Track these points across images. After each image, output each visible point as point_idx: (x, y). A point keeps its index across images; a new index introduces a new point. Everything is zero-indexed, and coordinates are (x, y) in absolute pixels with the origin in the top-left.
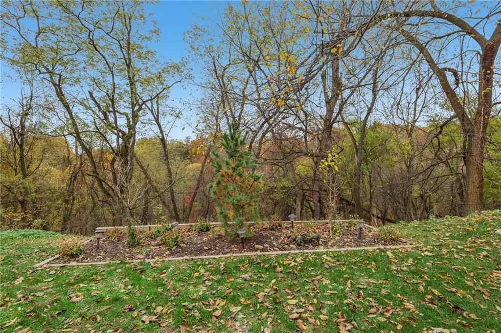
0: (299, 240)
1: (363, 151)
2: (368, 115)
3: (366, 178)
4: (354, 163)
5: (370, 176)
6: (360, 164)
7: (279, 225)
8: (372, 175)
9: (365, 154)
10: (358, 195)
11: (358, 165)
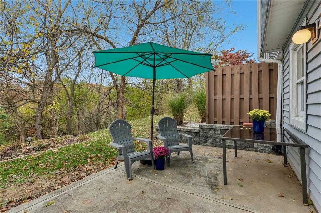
0: (37, 148)
1: (73, 99)
2: (76, 78)
3: (75, 116)
4: (68, 106)
5: (78, 115)
6: (71, 108)
7: (19, 146)
8: (79, 114)
9: (75, 101)
10: (70, 127)
11: (70, 108)
